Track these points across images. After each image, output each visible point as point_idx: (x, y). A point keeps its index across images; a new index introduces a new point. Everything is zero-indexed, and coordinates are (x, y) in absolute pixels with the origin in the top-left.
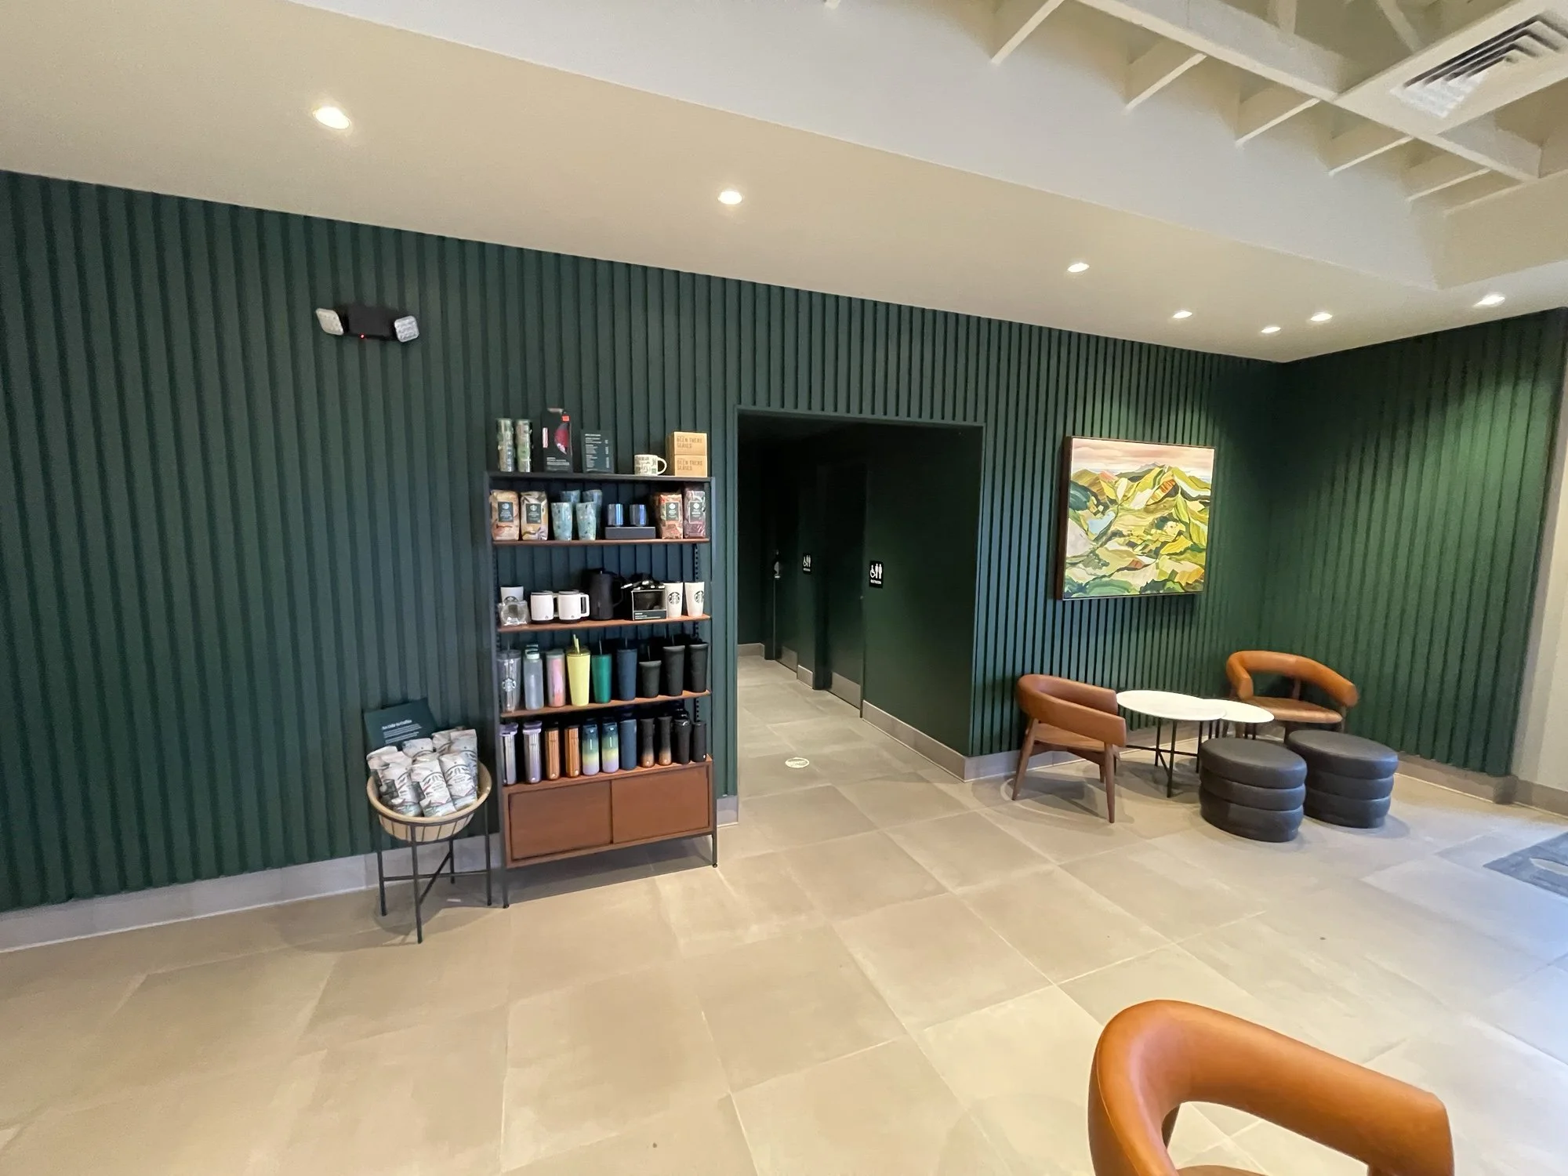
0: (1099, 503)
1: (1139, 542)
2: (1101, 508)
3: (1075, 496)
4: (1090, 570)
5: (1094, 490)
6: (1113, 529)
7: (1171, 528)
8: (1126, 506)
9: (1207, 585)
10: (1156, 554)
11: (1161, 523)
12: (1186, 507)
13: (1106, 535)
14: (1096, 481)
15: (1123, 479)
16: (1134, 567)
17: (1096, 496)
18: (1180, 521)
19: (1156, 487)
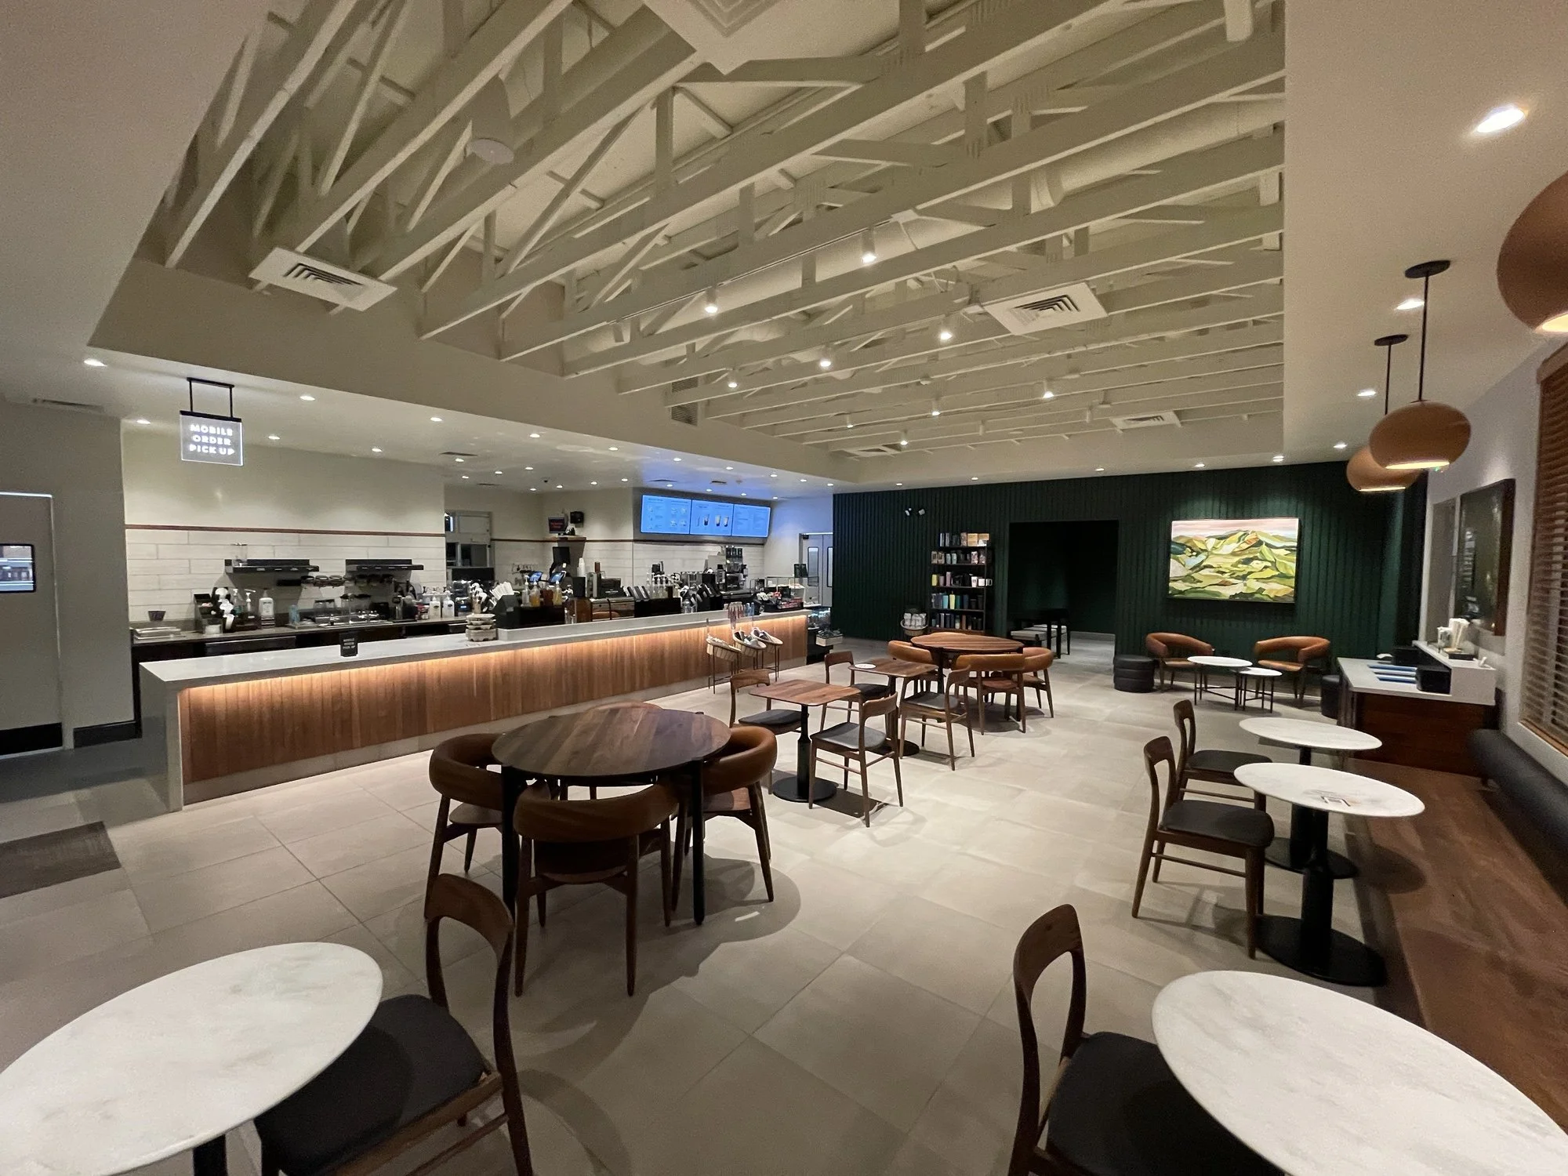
0: (1193, 551)
1: (1227, 571)
2: (1194, 554)
3: (1174, 548)
4: (1187, 584)
5: (1189, 545)
6: (1204, 564)
7: (1256, 565)
8: (1214, 552)
9: (1296, 597)
10: (1244, 578)
11: (1247, 561)
12: (1272, 553)
13: (1199, 567)
14: (1190, 540)
15: (1211, 539)
16: (1224, 584)
17: (1190, 548)
18: (1266, 560)
19: (1241, 542)
